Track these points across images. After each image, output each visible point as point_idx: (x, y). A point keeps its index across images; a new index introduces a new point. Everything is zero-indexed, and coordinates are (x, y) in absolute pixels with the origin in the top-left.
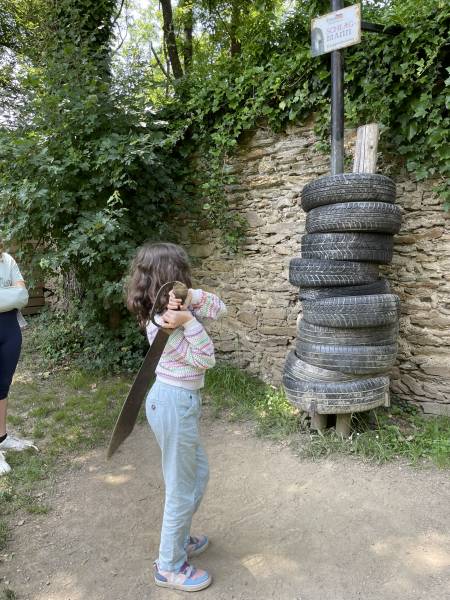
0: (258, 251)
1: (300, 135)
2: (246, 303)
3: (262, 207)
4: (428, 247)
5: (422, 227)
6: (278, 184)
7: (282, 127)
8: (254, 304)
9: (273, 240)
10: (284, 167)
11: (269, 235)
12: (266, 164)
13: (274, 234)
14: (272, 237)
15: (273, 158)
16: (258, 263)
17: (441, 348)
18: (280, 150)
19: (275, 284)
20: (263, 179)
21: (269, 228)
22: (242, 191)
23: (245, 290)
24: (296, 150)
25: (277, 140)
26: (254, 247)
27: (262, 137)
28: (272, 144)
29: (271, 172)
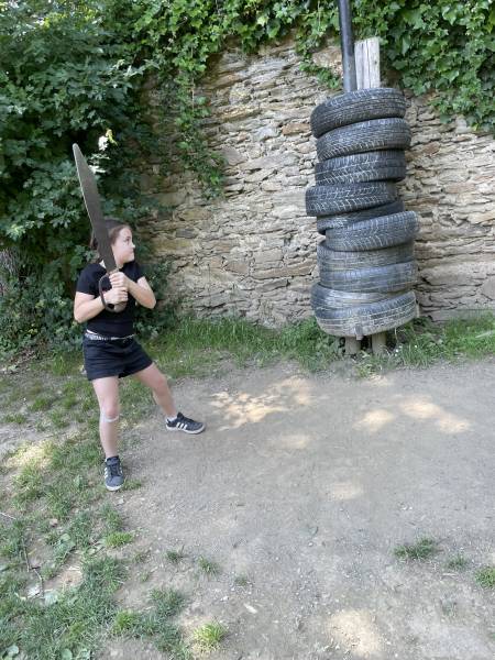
0: (241, 192)
1: (276, 56)
2: (234, 250)
3: (241, 141)
4: (426, 163)
5: (419, 143)
6: (254, 115)
7: (255, 46)
8: (243, 250)
9: (258, 176)
10: (262, 93)
11: (253, 171)
12: (239, 92)
13: (259, 169)
14: (256, 173)
15: (247, 84)
16: (242, 204)
17: (444, 259)
18: (254, 74)
19: (266, 224)
20: (237, 109)
21: (252, 164)
22: (208, 128)
23: (230, 236)
24: (275, 73)
25: (249, 63)
26: (236, 187)
27: (232, 61)
28: (244, 68)
29: (246, 100)
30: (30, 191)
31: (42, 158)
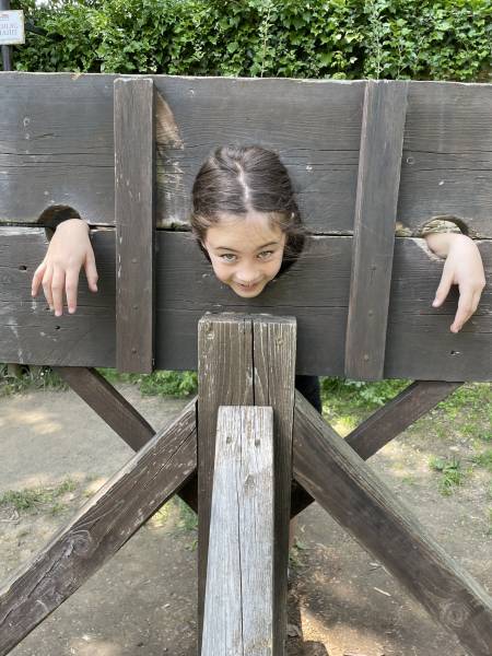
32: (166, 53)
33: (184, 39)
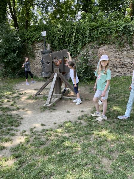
1: (41, 43)
2: (35, 67)
3: (37, 53)
6: (39, 49)
7: (39, 42)
12: (37, 46)
16: (37, 61)
19: (39, 64)
20: (36, 48)
21: (38, 56)
22: (34, 50)
23: (35, 65)
24: (41, 45)
25: (38, 43)
26: (36, 58)
27: (36, 43)
28: (37, 44)
29: (38, 48)
30: (8, 56)
31: (10, 52)
32: (65, 35)
33: (67, 33)
